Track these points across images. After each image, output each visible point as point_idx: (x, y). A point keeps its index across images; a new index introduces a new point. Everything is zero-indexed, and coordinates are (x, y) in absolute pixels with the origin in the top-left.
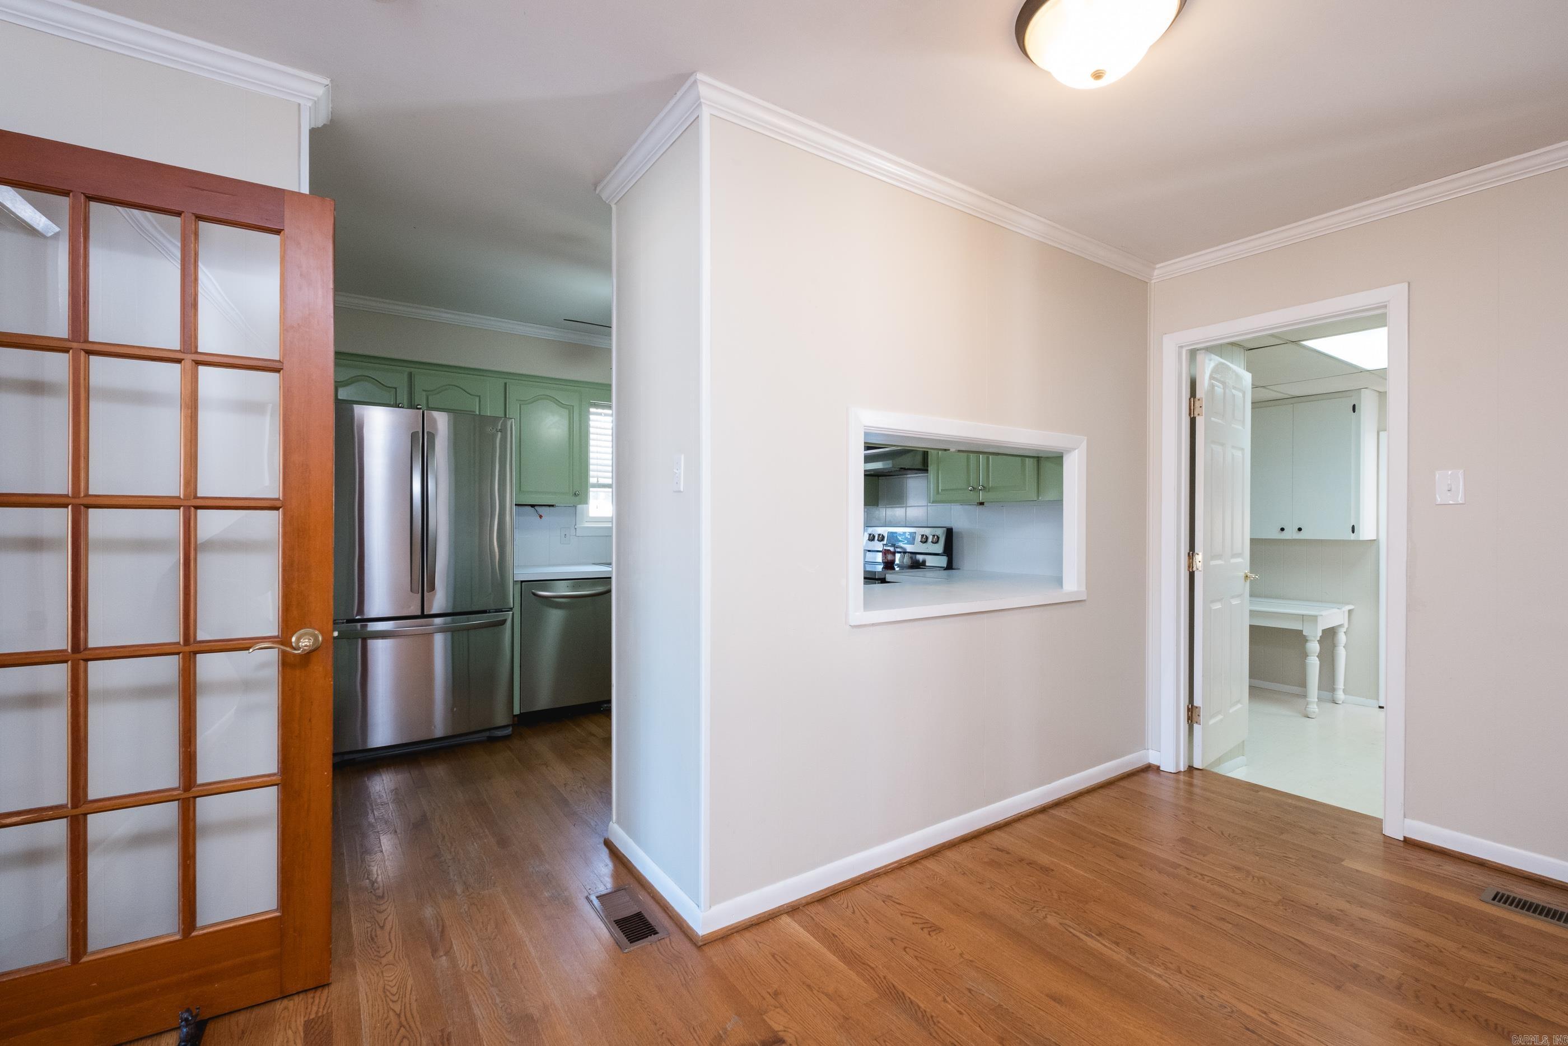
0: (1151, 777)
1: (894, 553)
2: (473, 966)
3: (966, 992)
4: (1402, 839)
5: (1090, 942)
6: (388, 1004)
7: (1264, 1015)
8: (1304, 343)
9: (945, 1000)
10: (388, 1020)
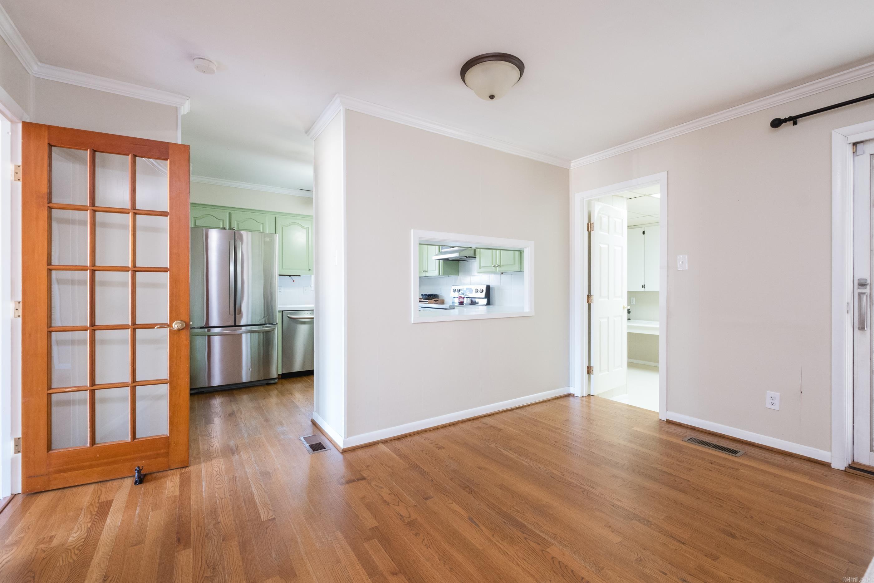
0: (571, 399)
1: (464, 298)
2: (248, 458)
3: (445, 466)
4: (666, 420)
5: (505, 452)
6: (213, 469)
7: (561, 473)
8: (652, 195)
9: (435, 468)
10: (212, 473)
